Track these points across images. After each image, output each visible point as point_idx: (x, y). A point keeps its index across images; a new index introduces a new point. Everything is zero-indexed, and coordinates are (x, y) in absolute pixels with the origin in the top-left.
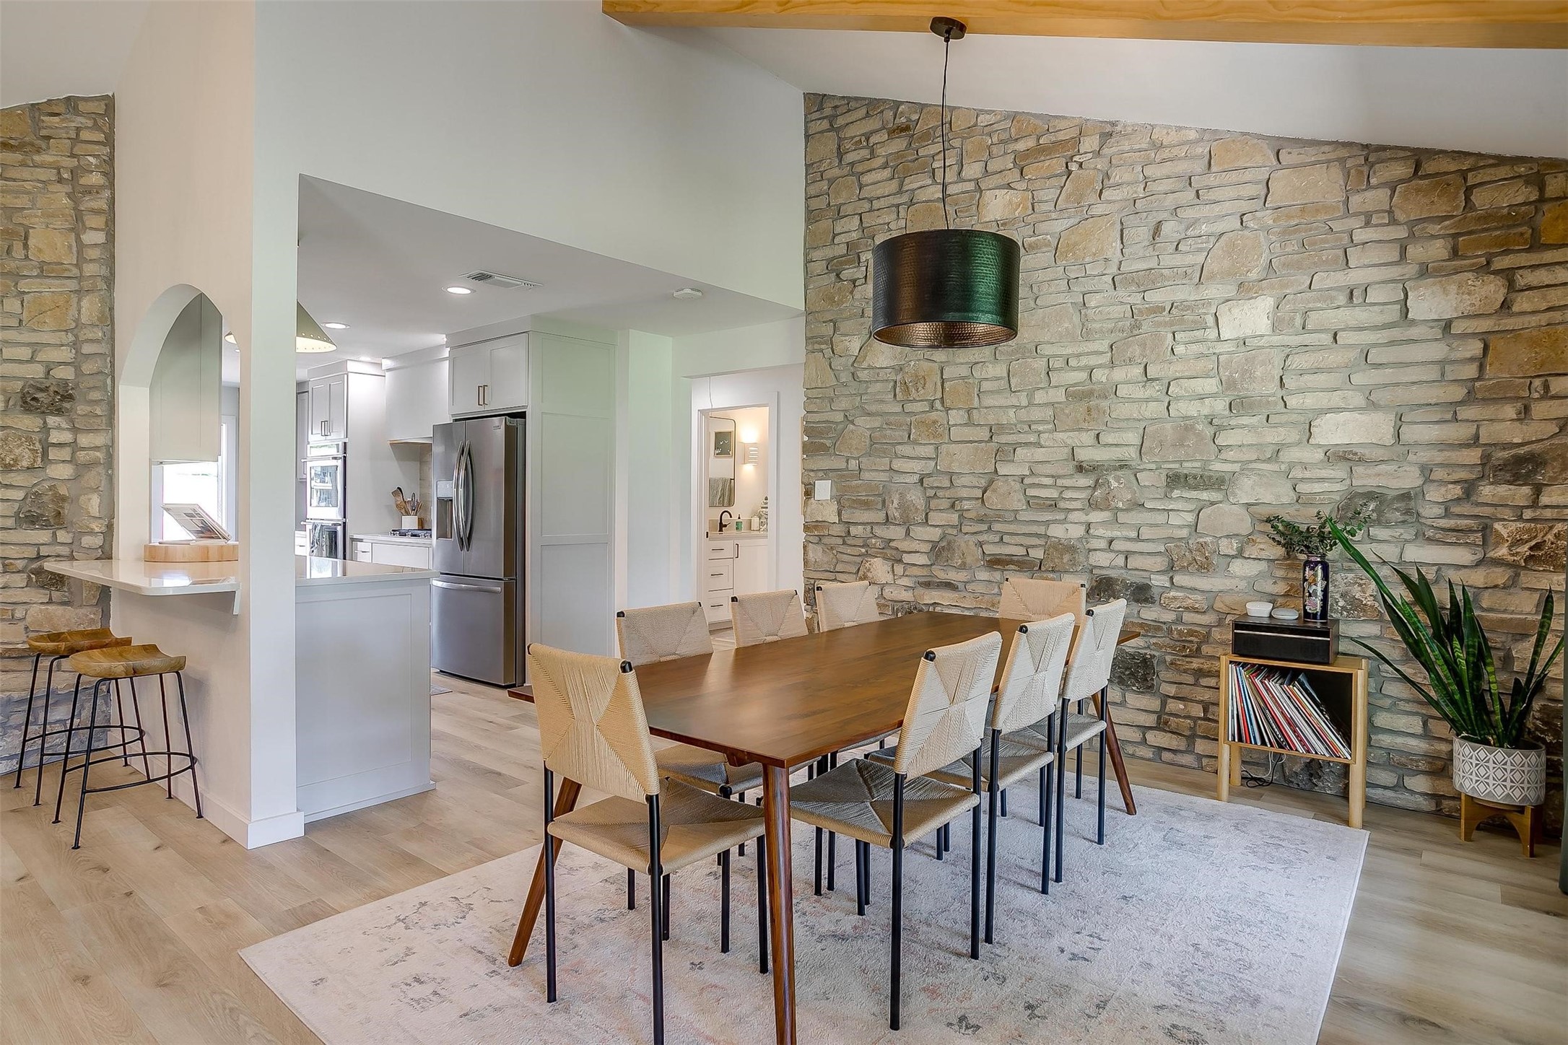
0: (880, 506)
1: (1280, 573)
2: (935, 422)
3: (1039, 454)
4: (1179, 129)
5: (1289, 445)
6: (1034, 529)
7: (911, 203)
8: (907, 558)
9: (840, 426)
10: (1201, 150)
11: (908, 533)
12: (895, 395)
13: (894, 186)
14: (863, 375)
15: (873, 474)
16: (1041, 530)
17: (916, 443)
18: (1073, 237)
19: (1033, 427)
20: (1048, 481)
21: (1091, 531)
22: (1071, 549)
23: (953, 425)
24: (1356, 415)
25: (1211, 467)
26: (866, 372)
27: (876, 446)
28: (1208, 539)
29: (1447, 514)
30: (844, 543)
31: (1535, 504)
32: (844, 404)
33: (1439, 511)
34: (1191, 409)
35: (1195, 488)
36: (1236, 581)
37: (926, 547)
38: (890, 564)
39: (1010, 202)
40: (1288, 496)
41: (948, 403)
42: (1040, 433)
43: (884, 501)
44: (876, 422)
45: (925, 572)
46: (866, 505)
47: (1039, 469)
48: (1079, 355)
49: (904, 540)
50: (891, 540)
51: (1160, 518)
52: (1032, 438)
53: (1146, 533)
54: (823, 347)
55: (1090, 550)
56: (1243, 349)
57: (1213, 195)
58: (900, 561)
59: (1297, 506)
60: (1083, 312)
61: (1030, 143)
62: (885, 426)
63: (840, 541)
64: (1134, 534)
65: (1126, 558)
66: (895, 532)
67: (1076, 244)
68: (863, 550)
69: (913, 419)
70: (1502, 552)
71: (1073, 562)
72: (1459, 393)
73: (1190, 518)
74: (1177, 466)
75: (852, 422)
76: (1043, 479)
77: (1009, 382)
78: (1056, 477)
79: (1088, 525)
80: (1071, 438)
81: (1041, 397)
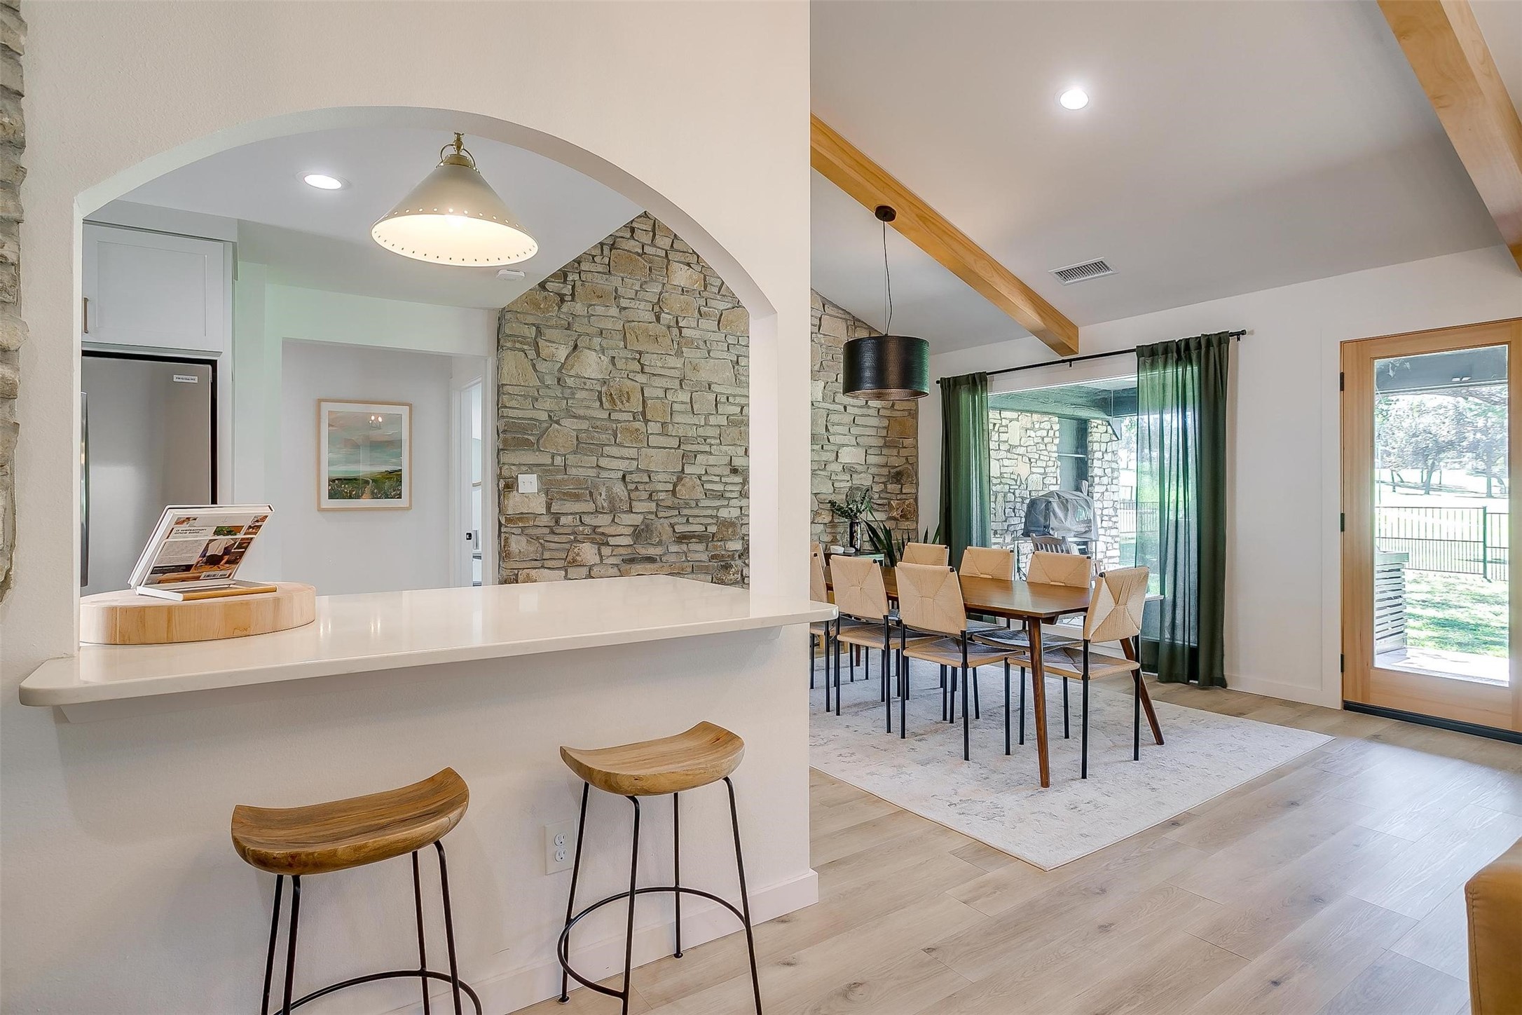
0: (588, 498)
1: (829, 530)
2: (637, 430)
3: (712, 460)
5: (830, 462)
6: (709, 512)
8: (612, 541)
9: (545, 425)
11: (613, 520)
12: (601, 404)
14: (570, 382)
15: (580, 470)
16: (714, 513)
17: (620, 445)
18: (731, 316)
19: (708, 441)
20: (717, 479)
21: (743, 512)
22: (732, 524)
23: (651, 434)
24: (853, 448)
26: (572, 379)
27: (581, 446)
29: (880, 498)
30: (553, 532)
31: (901, 493)
32: (548, 404)
33: (877, 496)
37: (629, 530)
38: (597, 547)
39: (691, 277)
40: (831, 490)
41: (649, 417)
42: (711, 445)
43: (591, 494)
44: (584, 425)
45: (629, 550)
46: (577, 497)
47: (710, 470)
48: (734, 396)
49: (610, 525)
50: (596, 527)
52: (707, 449)
54: (525, 347)
55: (742, 525)
58: (607, 544)
59: (834, 494)
60: (736, 367)
62: (590, 429)
63: (548, 531)
66: (603, 520)
67: (732, 322)
68: (572, 537)
69: (619, 425)
70: (895, 514)
71: (734, 533)
72: (881, 442)
75: (557, 422)
76: (714, 477)
77: (692, 406)
78: (721, 476)
79: (741, 508)
80: (731, 450)
81: (713, 420)
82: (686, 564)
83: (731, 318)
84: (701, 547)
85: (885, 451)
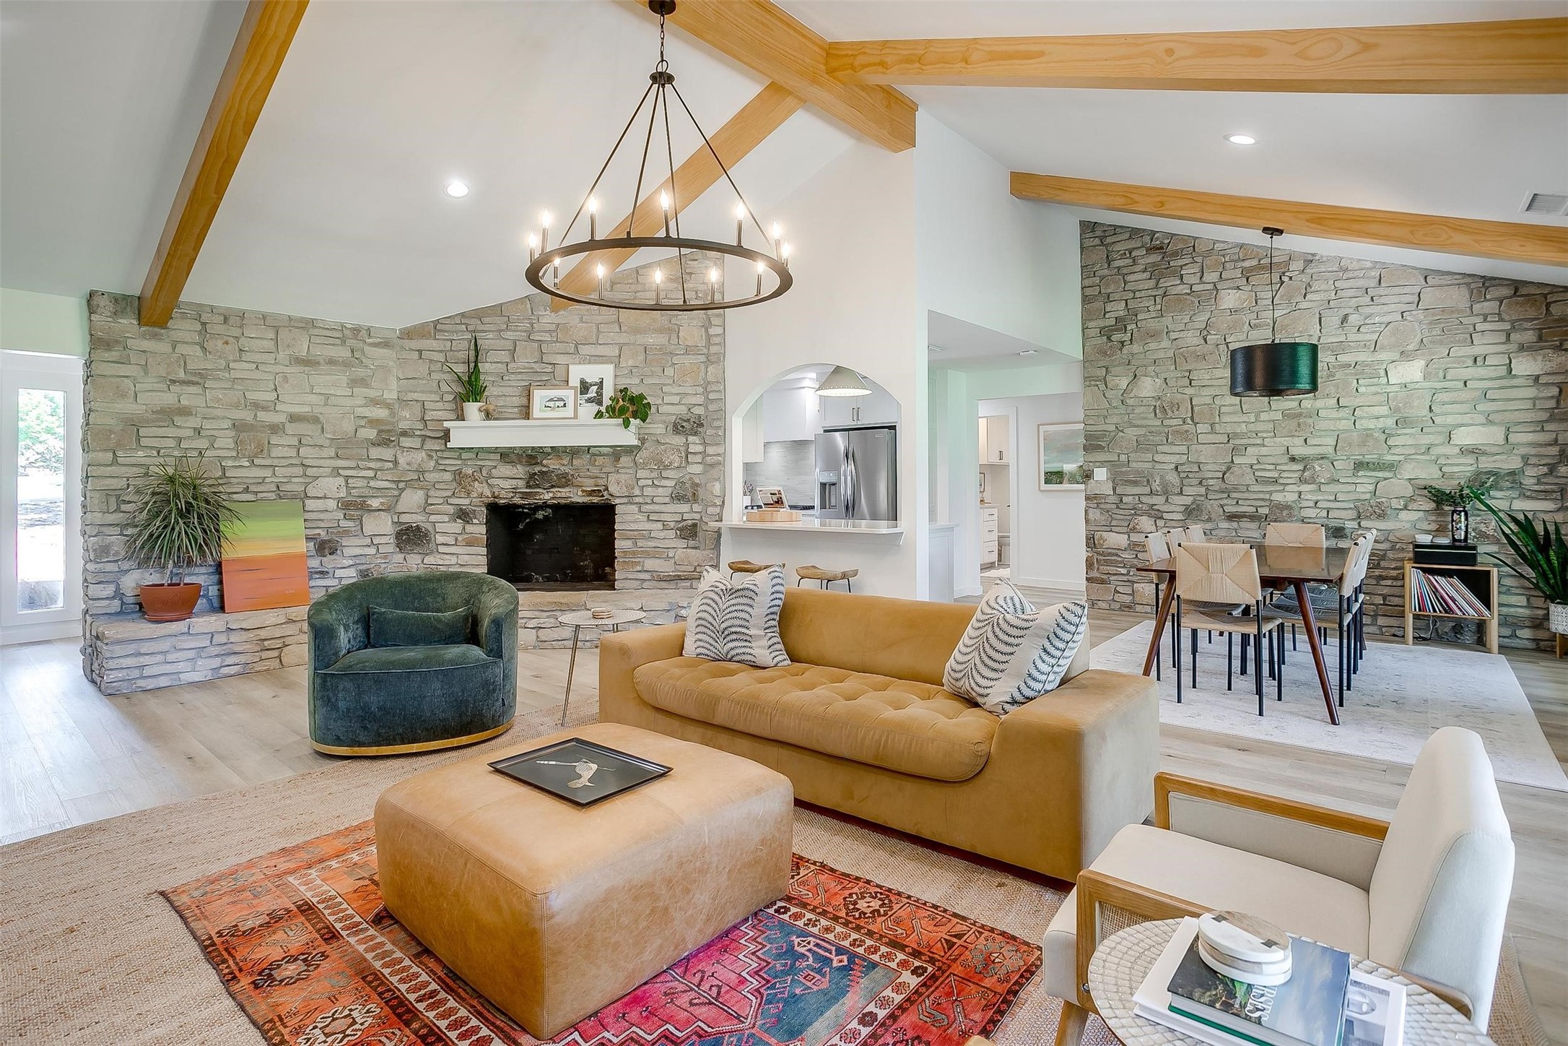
0: (1145, 483)
1: (1432, 518)
2: (1187, 431)
3: (1264, 451)
4: (1359, 260)
5: (1436, 445)
6: (1261, 496)
7: (1165, 295)
8: (1166, 515)
9: (1113, 434)
10: (1375, 273)
11: (1167, 500)
12: (1155, 414)
13: (1152, 283)
14: (1130, 402)
15: (1140, 464)
16: (1267, 496)
17: (1172, 444)
18: (1286, 321)
19: (1259, 434)
20: (1272, 467)
21: (1302, 497)
22: (1288, 507)
23: (1200, 433)
24: (1480, 428)
25: (1384, 458)
26: (1133, 400)
27: (1140, 446)
28: (1384, 500)
29: (1539, 483)
30: (1118, 507)
32: (1115, 420)
33: (1534, 481)
34: (1371, 424)
35: (1374, 470)
36: (1404, 524)
37: (1181, 509)
38: (1153, 519)
39: (1240, 298)
40: (1438, 474)
41: (1197, 420)
42: (1264, 438)
43: (1148, 481)
44: (1142, 431)
45: (1181, 524)
46: (1135, 483)
47: (1262, 460)
49: (1164, 504)
50: (1153, 505)
51: (1351, 488)
52: (1259, 441)
53: (1340, 497)
54: (1097, 383)
55: (1301, 508)
56: (1405, 389)
57: (1382, 300)
58: (1162, 518)
59: (1443, 480)
61: (1254, 262)
62: (1147, 434)
63: (1114, 506)
64: (1333, 498)
65: (1328, 512)
66: (1158, 500)
67: (1288, 325)
68: (1133, 512)
69: (1170, 429)
71: (1290, 515)
72: (1545, 416)
73: (1371, 488)
74: (1361, 457)
75: (1122, 431)
76: (1267, 466)
77: (1241, 407)
78: (1276, 465)
79: (1300, 493)
80: (1286, 441)
81: (1264, 416)
82: (1238, 538)
83: (1286, 322)
84: (1254, 525)
85: (1548, 427)
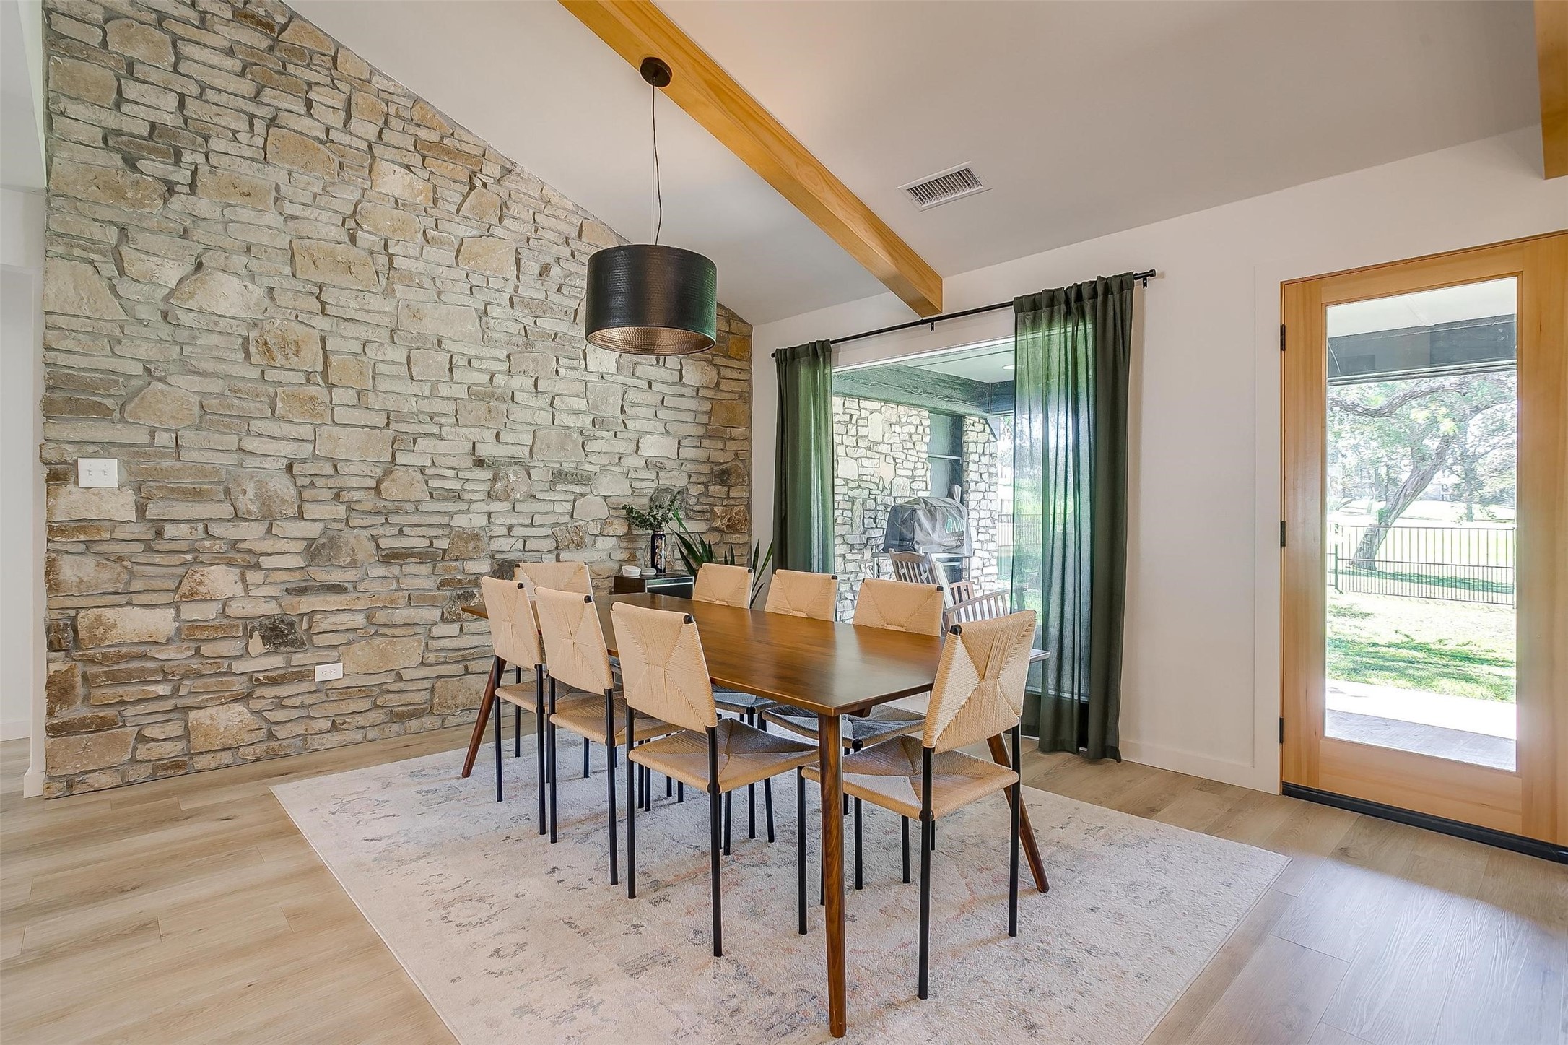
0: (222, 497)
1: (624, 545)
2: (313, 398)
3: (442, 446)
4: (562, 196)
5: (627, 454)
6: (437, 519)
7: (272, 122)
8: (266, 562)
9: (136, 383)
10: (576, 220)
11: (269, 531)
12: (247, 356)
13: (247, 87)
14: (188, 319)
15: (206, 454)
16: (446, 521)
17: (282, 419)
18: (475, 246)
19: (436, 419)
20: (451, 473)
21: (492, 520)
22: (475, 537)
23: (339, 405)
24: (660, 437)
25: (581, 468)
26: (192, 315)
27: (205, 416)
28: (581, 523)
29: (698, 503)
30: (149, 549)
31: (728, 497)
32: (144, 351)
33: (695, 500)
34: (570, 421)
35: (572, 484)
36: (600, 554)
37: (300, 546)
38: (238, 571)
39: (411, 185)
40: (628, 491)
41: (333, 379)
42: (441, 426)
43: (227, 492)
44: (216, 386)
45: (298, 576)
46: (197, 496)
47: (439, 461)
48: (480, 358)
49: (263, 539)
50: (237, 541)
51: (548, 507)
52: (435, 430)
53: (538, 520)
54: (95, 257)
55: (491, 537)
56: (601, 380)
58: (257, 566)
59: (632, 498)
60: (484, 319)
61: (434, 137)
62: (227, 393)
63: (140, 547)
64: (528, 522)
65: (525, 542)
66: (250, 532)
67: (478, 255)
68: (189, 557)
69: (280, 390)
70: (719, 524)
71: (478, 549)
72: (701, 431)
73: (569, 506)
74: (558, 465)
75: (162, 380)
76: (446, 471)
77: (410, 369)
78: (457, 470)
79: (489, 515)
80: (474, 434)
81: (444, 390)
82: (400, 594)
83: (476, 249)
84: (424, 569)
85: (706, 443)
